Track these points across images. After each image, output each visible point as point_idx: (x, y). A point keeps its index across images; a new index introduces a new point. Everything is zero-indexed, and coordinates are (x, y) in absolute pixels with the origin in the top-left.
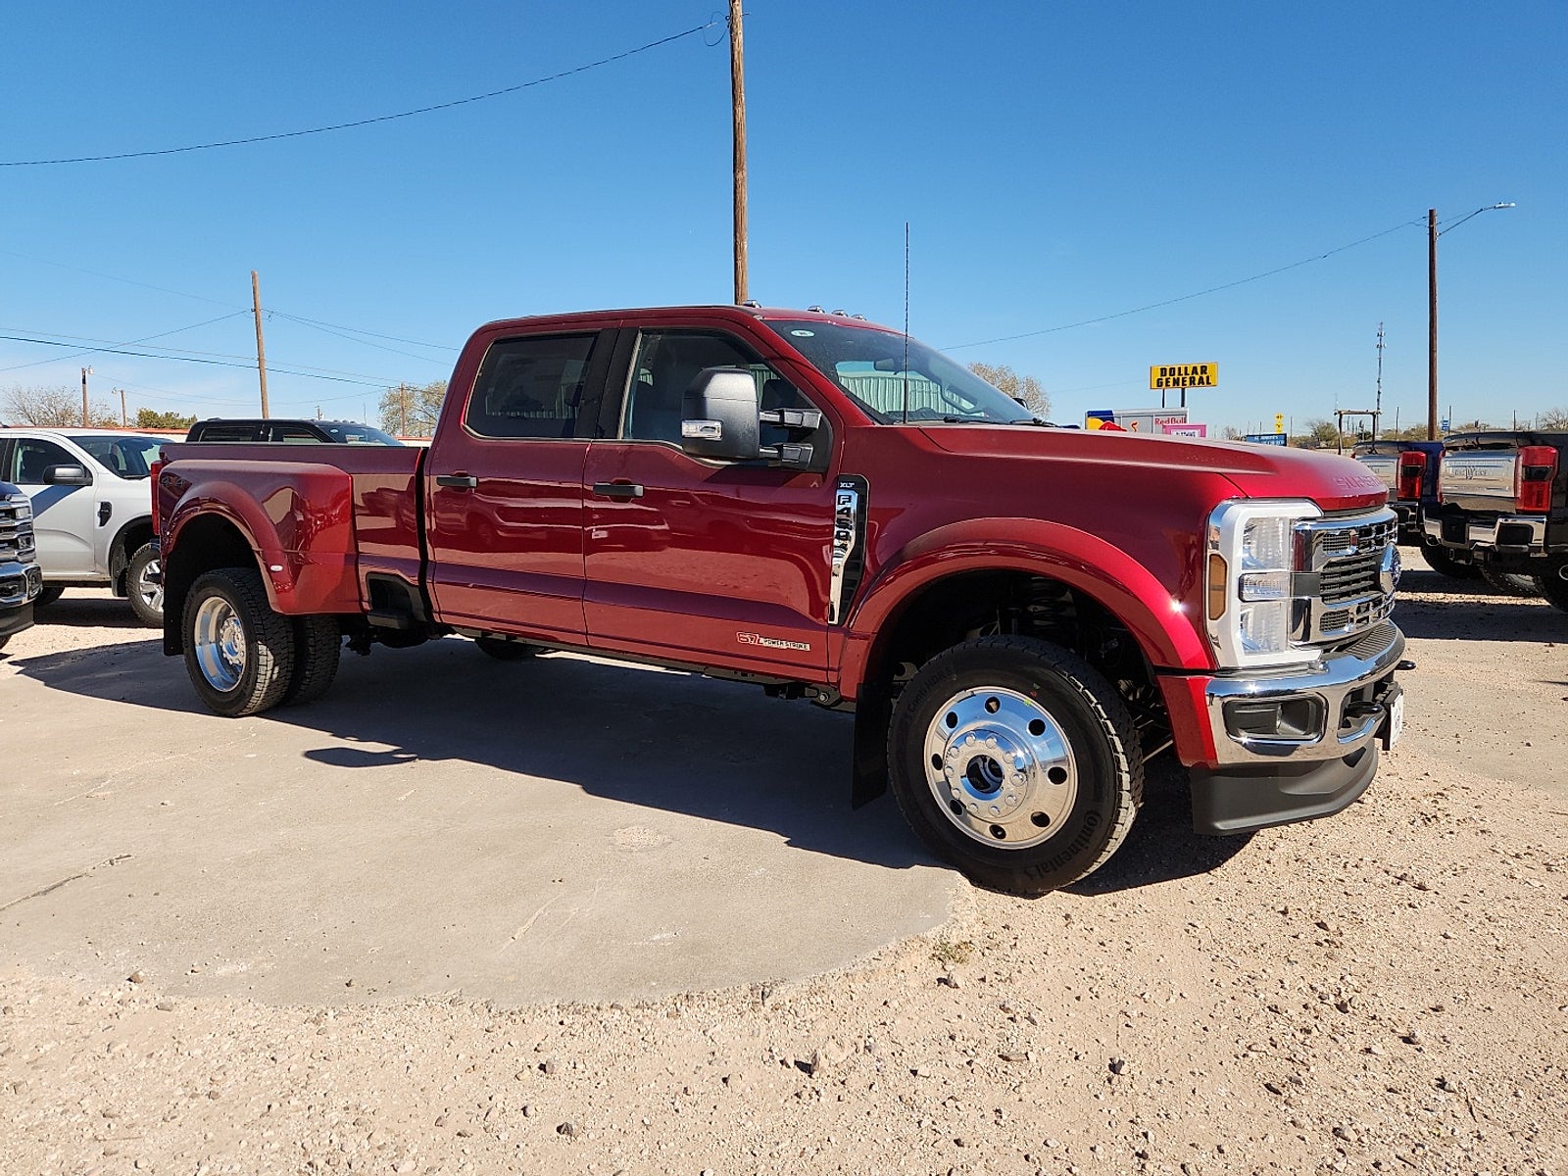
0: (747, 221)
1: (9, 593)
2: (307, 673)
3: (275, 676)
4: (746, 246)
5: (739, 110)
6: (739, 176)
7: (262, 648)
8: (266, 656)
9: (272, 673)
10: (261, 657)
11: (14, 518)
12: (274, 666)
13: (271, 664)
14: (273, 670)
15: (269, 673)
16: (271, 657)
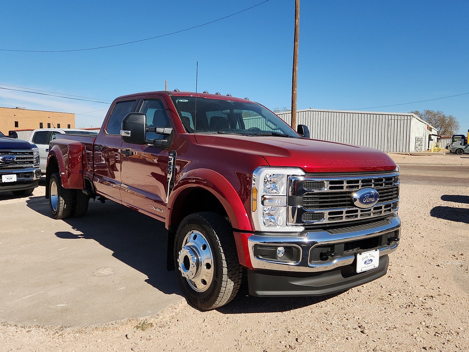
0: (298, 59)
1: (29, 177)
2: (77, 207)
3: (65, 207)
4: (297, 68)
5: (297, 21)
6: (296, 44)
7: (61, 198)
8: (62, 201)
9: (64, 206)
10: (60, 201)
11: (33, 154)
12: (65, 204)
13: (63, 203)
14: (64, 205)
15: (63, 206)
16: (64, 201)
